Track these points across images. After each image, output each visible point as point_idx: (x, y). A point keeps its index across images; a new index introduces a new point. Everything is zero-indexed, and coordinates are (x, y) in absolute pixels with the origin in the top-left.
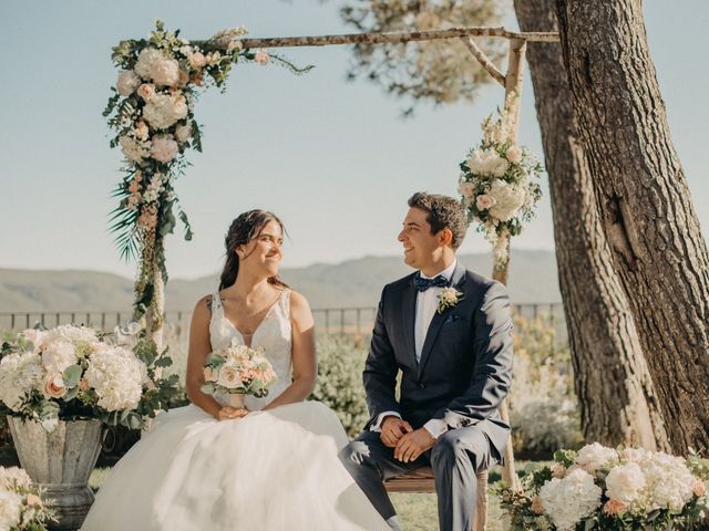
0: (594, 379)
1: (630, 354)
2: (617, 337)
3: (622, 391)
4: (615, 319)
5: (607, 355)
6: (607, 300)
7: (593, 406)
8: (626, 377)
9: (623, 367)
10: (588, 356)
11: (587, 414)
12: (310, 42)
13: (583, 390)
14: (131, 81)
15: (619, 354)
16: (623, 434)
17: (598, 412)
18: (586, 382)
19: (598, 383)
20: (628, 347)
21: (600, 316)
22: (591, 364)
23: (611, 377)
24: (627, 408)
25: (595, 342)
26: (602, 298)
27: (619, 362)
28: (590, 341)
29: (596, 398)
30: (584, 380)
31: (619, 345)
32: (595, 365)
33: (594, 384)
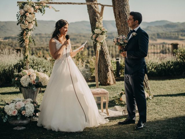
0: (102, 67)
1: (109, 62)
2: (106, 59)
3: (107, 70)
4: (106, 55)
5: (104, 62)
6: (104, 51)
7: (101, 72)
8: (108, 67)
9: (108, 65)
10: (100, 62)
11: (100, 74)
12: (59, 3)
13: (99, 69)
14: (23, 11)
15: (107, 62)
16: (108, 78)
17: (102, 74)
18: (100, 68)
19: (103, 68)
20: (108, 61)
21: (103, 55)
22: (101, 64)
23: (105, 67)
24: (108, 73)
25: (102, 60)
26: (103, 51)
27: (107, 64)
28: (101, 59)
29: (102, 71)
30: (100, 67)
31: (107, 60)
32: (102, 64)
33: (102, 68)
